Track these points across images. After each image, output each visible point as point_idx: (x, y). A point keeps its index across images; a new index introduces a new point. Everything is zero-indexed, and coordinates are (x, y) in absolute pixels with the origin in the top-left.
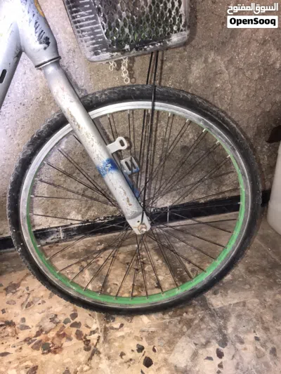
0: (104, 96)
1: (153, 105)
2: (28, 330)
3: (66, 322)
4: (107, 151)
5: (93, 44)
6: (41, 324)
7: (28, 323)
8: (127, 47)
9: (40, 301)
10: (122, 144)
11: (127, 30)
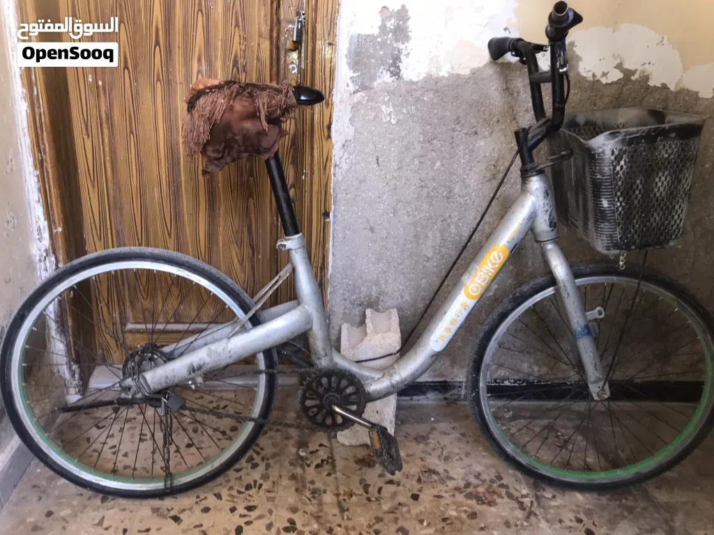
0: (588, 270)
1: (639, 284)
2: (454, 481)
3: (492, 481)
4: (585, 317)
5: (608, 243)
6: (467, 478)
7: (452, 474)
8: (633, 247)
9: (457, 457)
10: (600, 314)
11: (636, 236)
